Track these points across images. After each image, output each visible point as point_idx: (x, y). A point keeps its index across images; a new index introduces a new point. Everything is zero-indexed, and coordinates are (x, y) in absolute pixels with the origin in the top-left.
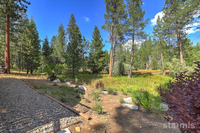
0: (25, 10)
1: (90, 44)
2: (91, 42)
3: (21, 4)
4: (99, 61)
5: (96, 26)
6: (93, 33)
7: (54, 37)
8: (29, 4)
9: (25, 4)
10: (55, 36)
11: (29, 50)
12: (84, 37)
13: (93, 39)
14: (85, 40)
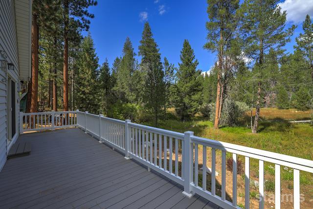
0: (88, 27)
1: (177, 70)
2: (178, 67)
3: (83, 19)
4: (193, 99)
5: (185, 41)
6: (181, 52)
7: (117, 60)
8: (93, 17)
9: (88, 18)
10: (119, 58)
11: (89, 86)
12: (165, 59)
13: (181, 62)
14: (167, 64)
